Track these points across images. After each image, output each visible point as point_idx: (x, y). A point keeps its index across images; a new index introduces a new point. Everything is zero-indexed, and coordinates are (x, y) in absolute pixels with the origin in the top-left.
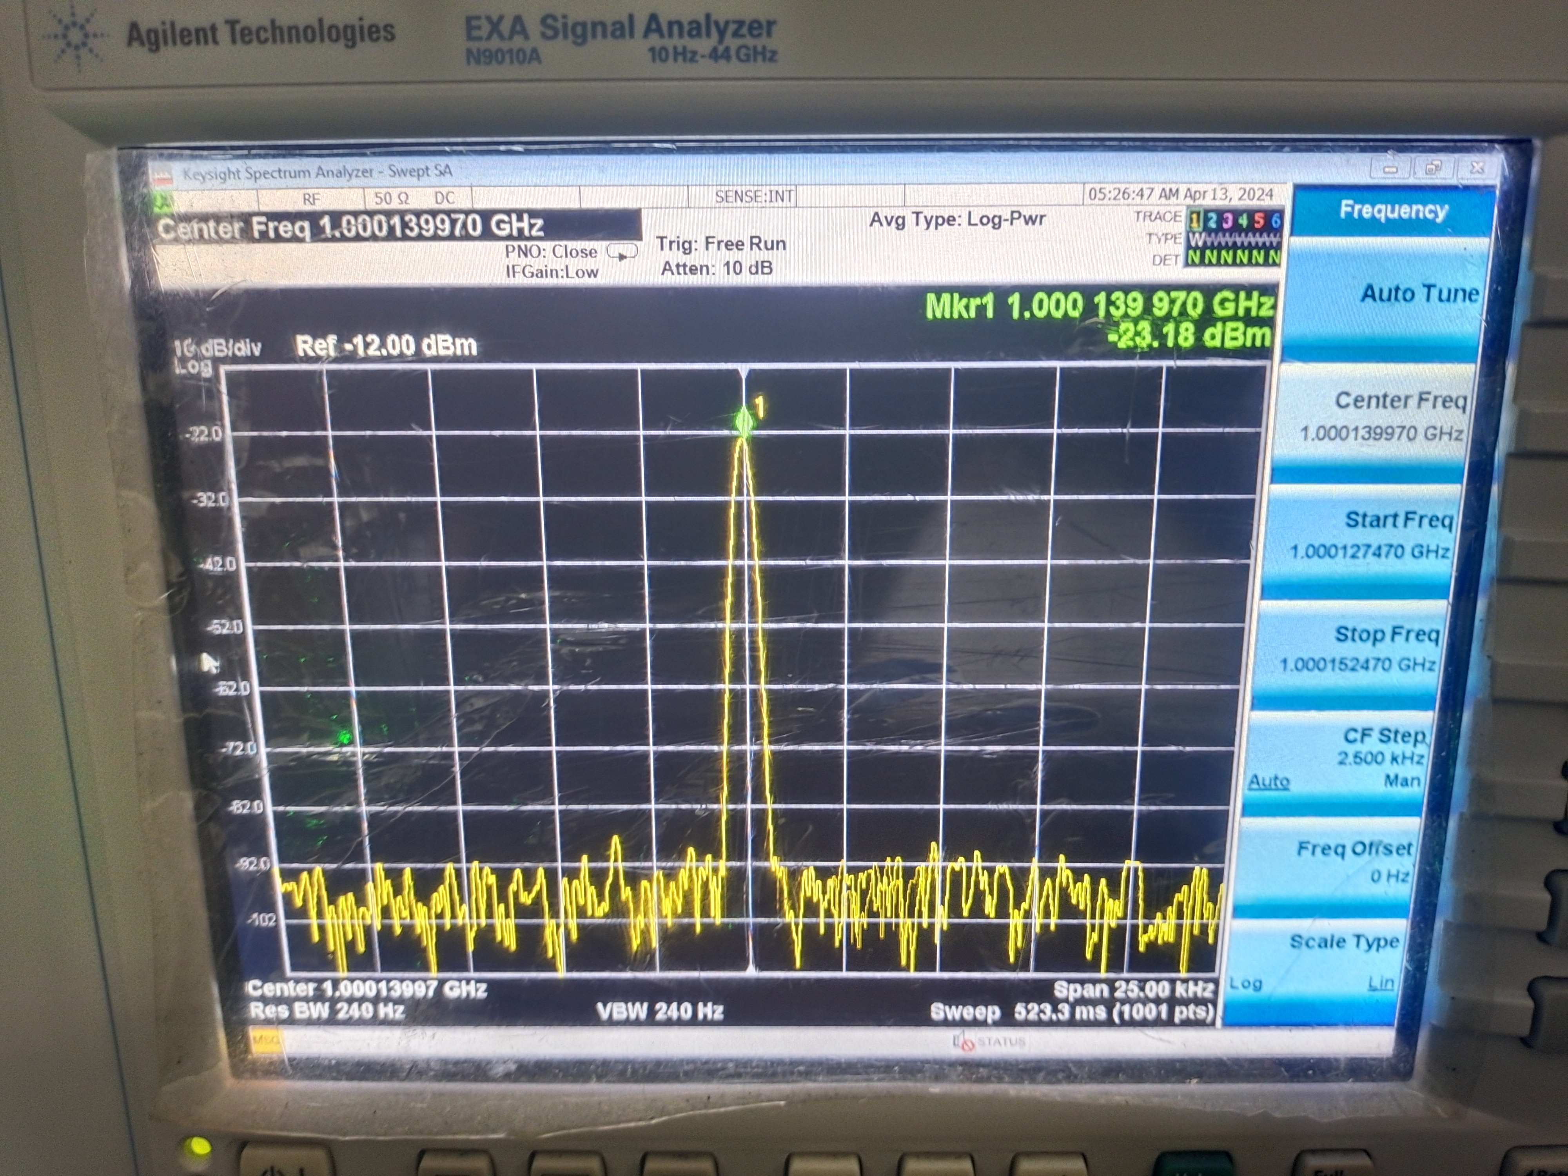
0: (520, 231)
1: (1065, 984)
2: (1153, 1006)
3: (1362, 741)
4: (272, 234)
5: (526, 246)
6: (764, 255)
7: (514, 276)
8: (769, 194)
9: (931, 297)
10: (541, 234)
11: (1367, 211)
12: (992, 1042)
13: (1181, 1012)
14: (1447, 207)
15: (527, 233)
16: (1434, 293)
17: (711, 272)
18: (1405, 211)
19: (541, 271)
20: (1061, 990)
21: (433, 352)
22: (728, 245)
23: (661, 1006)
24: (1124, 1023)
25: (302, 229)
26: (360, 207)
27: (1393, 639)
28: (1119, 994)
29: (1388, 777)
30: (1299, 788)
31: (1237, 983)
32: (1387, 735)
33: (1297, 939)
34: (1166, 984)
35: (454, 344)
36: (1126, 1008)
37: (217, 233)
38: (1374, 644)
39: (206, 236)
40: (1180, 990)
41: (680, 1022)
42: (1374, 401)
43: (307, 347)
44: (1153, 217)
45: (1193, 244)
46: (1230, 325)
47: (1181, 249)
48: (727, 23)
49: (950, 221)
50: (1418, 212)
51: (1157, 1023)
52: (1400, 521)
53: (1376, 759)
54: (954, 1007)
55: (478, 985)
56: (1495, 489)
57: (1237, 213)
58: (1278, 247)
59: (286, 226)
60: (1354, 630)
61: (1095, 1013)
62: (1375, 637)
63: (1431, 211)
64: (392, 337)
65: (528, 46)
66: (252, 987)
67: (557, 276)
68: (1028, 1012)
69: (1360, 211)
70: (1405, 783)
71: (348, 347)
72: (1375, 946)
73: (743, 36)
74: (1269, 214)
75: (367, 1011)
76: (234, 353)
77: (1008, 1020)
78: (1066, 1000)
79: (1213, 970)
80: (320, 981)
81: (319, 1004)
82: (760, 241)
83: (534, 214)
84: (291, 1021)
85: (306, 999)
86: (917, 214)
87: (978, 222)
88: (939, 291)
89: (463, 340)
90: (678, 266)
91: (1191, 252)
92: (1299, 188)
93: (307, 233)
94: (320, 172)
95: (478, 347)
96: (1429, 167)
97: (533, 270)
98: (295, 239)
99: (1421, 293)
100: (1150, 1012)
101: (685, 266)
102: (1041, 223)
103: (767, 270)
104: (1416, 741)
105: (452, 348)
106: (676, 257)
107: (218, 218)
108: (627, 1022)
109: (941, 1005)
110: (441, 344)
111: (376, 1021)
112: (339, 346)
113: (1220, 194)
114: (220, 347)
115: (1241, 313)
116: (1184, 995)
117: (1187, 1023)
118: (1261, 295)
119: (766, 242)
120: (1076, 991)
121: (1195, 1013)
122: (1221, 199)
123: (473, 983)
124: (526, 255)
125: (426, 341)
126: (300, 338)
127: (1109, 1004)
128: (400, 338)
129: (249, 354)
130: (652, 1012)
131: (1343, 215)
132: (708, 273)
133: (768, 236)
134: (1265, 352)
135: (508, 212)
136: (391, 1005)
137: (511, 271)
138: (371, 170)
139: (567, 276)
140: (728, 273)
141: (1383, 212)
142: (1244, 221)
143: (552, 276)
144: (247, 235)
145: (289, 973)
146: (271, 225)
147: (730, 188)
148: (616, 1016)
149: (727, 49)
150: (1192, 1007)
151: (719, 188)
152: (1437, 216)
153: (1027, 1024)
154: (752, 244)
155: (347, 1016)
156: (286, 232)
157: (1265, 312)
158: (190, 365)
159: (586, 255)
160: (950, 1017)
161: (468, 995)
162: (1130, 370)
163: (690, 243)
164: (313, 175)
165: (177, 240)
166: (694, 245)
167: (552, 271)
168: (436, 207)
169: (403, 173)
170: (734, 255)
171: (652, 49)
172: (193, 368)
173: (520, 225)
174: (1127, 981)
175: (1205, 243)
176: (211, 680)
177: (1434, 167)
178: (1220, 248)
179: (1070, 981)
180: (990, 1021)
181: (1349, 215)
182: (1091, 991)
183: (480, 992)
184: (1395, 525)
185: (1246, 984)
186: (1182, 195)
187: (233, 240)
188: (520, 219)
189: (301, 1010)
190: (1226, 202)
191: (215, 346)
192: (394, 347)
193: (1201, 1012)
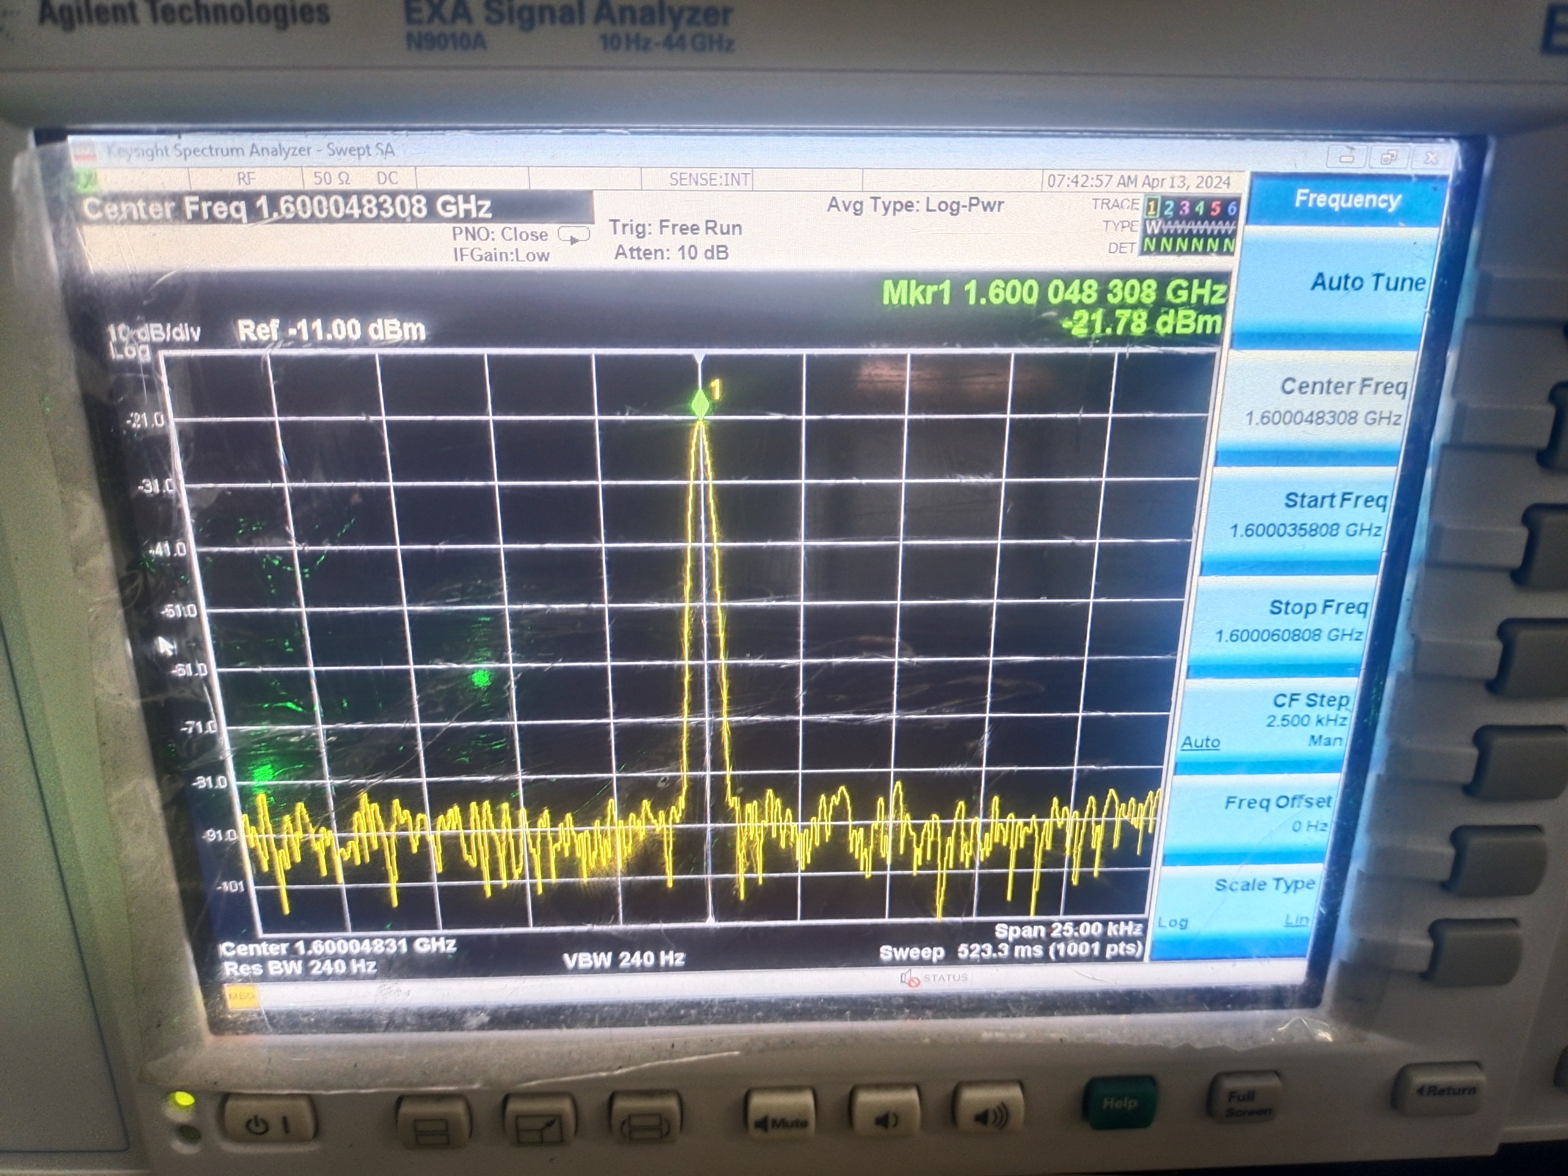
0: (468, 212)
1: (1005, 926)
2: (1087, 944)
3: (1290, 705)
4: (206, 216)
5: (474, 228)
6: (721, 239)
7: (462, 260)
8: (724, 176)
9: (888, 284)
10: (489, 216)
11: (1322, 200)
12: (937, 979)
13: (1113, 950)
14: (1400, 197)
15: (474, 215)
16: (1383, 281)
17: (665, 256)
18: (1359, 201)
19: (491, 255)
20: (1001, 931)
21: (380, 336)
22: (683, 229)
23: (625, 955)
24: (1059, 960)
25: (238, 210)
26: (298, 187)
27: (1324, 612)
28: (1055, 934)
29: (1313, 737)
30: (1229, 749)
31: (1165, 923)
32: (1313, 700)
33: (1222, 883)
34: (1100, 925)
35: (401, 327)
36: (1061, 947)
37: (147, 212)
38: (1306, 617)
39: (136, 217)
40: (1112, 930)
41: (643, 969)
42: (1318, 386)
43: (250, 332)
44: (1110, 205)
45: (1149, 231)
46: (1182, 312)
47: (1137, 237)
48: (681, 10)
49: (909, 206)
50: (1371, 201)
51: (1090, 959)
52: (1337, 501)
53: (1302, 721)
54: (901, 949)
55: (448, 941)
56: (1429, 473)
57: (1194, 202)
58: (1232, 236)
59: (220, 207)
60: (1288, 604)
61: (1033, 952)
62: (1307, 610)
63: (1384, 201)
64: (337, 322)
65: (472, 30)
66: (224, 948)
67: (507, 260)
68: (971, 951)
69: (1315, 201)
70: (1328, 743)
71: (292, 332)
72: (1292, 889)
73: (698, 24)
74: (1226, 202)
75: (340, 967)
76: (171, 337)
77: (952, 958)
78: (1006, 940)
79: (1143, 912)
80: (293, 942)
81: (292, 963)
82: (716, 226)
83: (481, 195)
84: (265, 978)
85: (279, 958)
86: (875, 198)
87: (936, 208)
88: (896, 277)
89: (411, 325)
90: (631, 250)
91: (1147, 240)
92: (1255, 175)
93: (243, 214)
94: (254, 150)
95: (426, 330)
96: (1385, 156)
97: (482, 253)
98: (229, 219)
99: (1370, 282)
100: (1083, 949)
101: (638, 250)
102: (999, 210)
103: (722, 255)
104: (1340, 705)
105: (400, 331)
106: (630, 241)
107: (148, 197)
108: (592, 971)
109: (889, 948)
110: (389, 329)
111: (348, 976)
112: (282, 329)
113: (1177, 182)
114: (157, 332)
115: (1194, 300)
116: (1116, 933)
117: (1117, 959)
118: (1213, 283)
119: (721, 226)
120: (1015, 932)
121: (1125, 950)
122: (1179, 187)
123: (442, 939)
124: (474, 238)
125: (372, 326)
126: (241, 323)
127: (1047, 942)
128: (346, 323)
129: (188, 338)
130: (616, 962)
131: (1298, 204)
132: (662, 258)
133: (724, 221)
134: (1214, 339)
135: (455, 194)
136: (362, 961)
137: (459, 254)
138: (308, 149)
139: (518, 260)
140: (683, 258)
141: (1337, 201)
142: (1200, 208)
143: (501, 260)
144: (179, 213)
145: (260, 934)
146: (205, 205)
147: (683, 170)
148: (581, 965)
149: (682, 38)
150: (1122, 944)
151: (674, 170)
152: (1389, 206)
153: (969, 962)
154: (707, 228)
155: (320, 972)
156: (221, 213)
157: (1216, 300)
158: (126, 350)
159: (537, 238)
160: (897, 957)
161: (438, 949)
162: (1084, 356)
163: (644, 226)
164: (247, 152)
165: (105, 221)
166: (647, 228)
167: (501, 254)
168: (380, 187)
169: (341, 151)
170: (689, 239)
171: (604, 37)
172: (130, 353)
173: (467, 206)
174: (1063, 923)
175: (1161, 230)
176: (167, 663)
177: (1389, 156)
178: (1175, 236)
179: (1009, 924)
180: (934, 960)
181: (1304, 203)
182: (1029, 932)
183: (451, 947)
184: (1332, 506)
185: (1173, 923)
186: (1140, 183)
187: (164, 221)
188: (467, 201)
189: (274, 968)
190: (1183, 190)
191: (154, 331)
192: (339, 332)
193: (1131, 949)
